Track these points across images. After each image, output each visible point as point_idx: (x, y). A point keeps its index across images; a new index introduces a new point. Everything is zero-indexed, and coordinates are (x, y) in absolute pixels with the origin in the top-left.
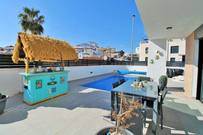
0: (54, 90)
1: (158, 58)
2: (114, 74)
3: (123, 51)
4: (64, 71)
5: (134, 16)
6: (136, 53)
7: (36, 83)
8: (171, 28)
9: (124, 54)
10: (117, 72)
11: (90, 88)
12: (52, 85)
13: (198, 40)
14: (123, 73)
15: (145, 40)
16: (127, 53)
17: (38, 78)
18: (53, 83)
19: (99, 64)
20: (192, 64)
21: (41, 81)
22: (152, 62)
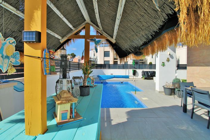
1: (168, 60)
3: (74, 54)
9: (76, 57)
10: (97, 77)
22: (163, 64)
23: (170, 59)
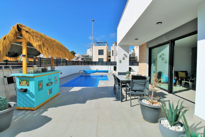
0: (51, 91)
1: (124, 59)
2: (80, 74)
3: (74, 52)
4: (55, 71)
5: (93, 20)
6: (88, 54)
7: (39, 84)
8: (137, 39)
9: (75, 55)
10: (83, 72)
11: (75, 87)
12: (50, 85)
13: (148, 48)
14: (89, 73)
15: (98, 43)
16: (78, 54)
17: (40, 79)
18: (50, 84)
19: (67, 64)
20: (145, 63)
21: (42, 81)
22: (120, 62)
23: (125, 58)
